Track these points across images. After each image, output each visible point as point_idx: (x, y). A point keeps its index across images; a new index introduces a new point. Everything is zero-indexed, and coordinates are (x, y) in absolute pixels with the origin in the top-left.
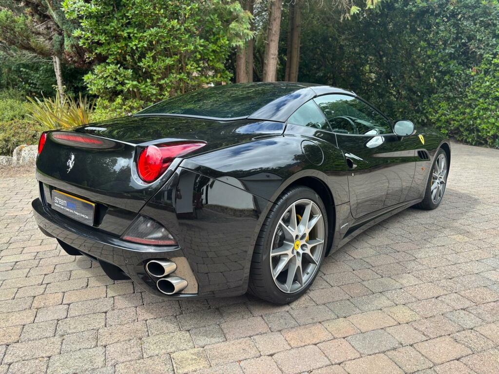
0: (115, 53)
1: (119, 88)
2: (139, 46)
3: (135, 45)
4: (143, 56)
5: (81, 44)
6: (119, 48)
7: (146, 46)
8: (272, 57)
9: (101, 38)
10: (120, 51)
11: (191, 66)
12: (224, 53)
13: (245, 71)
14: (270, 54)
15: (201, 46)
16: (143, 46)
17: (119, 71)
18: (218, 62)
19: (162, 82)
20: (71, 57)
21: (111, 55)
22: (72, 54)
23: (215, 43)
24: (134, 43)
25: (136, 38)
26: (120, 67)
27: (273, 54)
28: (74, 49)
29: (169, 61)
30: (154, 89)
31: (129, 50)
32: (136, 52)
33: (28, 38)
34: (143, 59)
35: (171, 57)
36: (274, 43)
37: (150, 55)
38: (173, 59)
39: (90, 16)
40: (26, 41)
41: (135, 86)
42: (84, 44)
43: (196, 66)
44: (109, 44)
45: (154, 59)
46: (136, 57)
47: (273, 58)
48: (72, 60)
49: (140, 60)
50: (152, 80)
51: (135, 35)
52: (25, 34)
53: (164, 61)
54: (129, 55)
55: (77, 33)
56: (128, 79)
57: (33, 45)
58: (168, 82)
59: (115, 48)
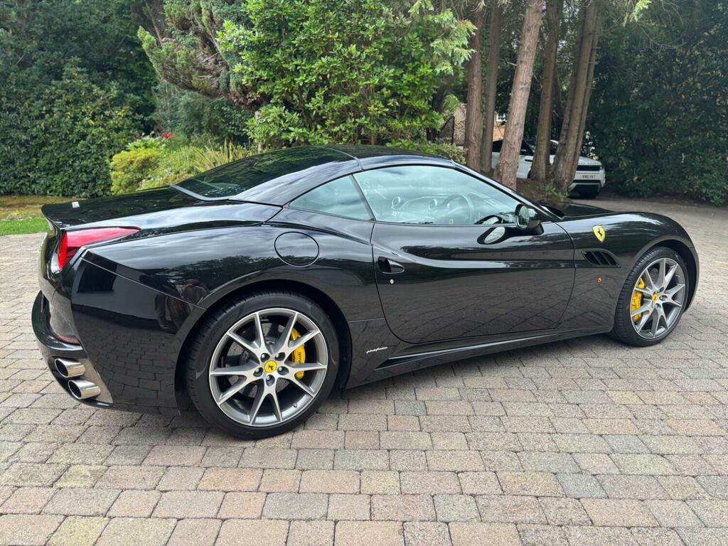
0: (280, 91)
1: (284, 136)
2: (306, 82)
3: (303, 81)
4: (312, 94)
5: (244, 81)
6: (285, 85)
7: (314, 80)
8: (521, 86)
9: (263, 75)
10: (286, 89)
11: (375, 107)
12: (427, 86)
13: (479, 109)
14: (518, 82)
15: (390, 78)
16: (311, 83)
17: (284, 115)
18: (418, 99)
19: (336, 129)
20: (237, 97)
21: (275, 93)
22: (238, 94)
23: (414, 72)
24: (301, 78)
25: (304, 71)
26: (285, 110)
27: (522, 83)
28: (239, 88)
29: (345, 101)
30: (326, 139)
31: (296, 87)
32: (305, 89)
33: (190, 76)
34: (313, 99)
35: (349, 95)
36: (525, 66)
37: (321, 92)
38: (350, 98)
39: (251, 47)
40: (187, 80)
41: (302, 135)
42: (247, 80)
43: (382, 106)
44: (274, 80)
45: (327, 98)
46: (305, 95)
47: (522, 89)
48: (237, 101)
49: (309, 100)
50: (324, 126)
51: (303, 67)
52: (186, 71)
53: (339, 100)
54: (296, 94)
55: (238, 68)
56: (294, 126)
57: (195, 84)
58: (343, 129)
59: (279, 86)
